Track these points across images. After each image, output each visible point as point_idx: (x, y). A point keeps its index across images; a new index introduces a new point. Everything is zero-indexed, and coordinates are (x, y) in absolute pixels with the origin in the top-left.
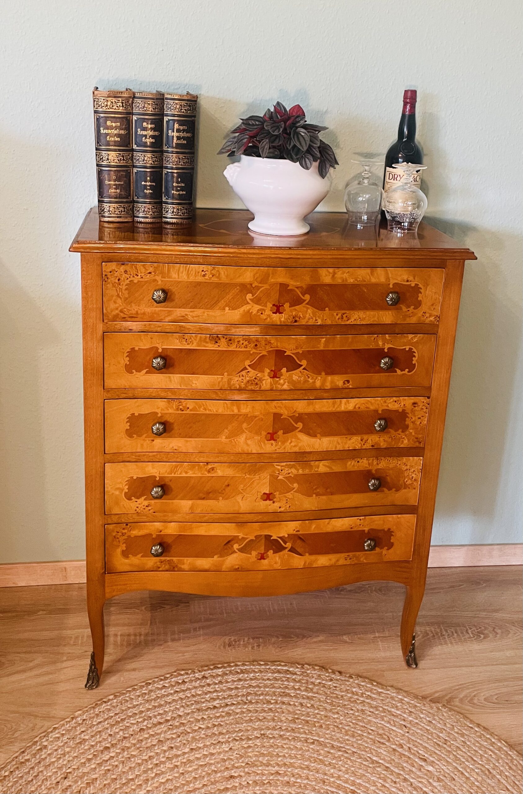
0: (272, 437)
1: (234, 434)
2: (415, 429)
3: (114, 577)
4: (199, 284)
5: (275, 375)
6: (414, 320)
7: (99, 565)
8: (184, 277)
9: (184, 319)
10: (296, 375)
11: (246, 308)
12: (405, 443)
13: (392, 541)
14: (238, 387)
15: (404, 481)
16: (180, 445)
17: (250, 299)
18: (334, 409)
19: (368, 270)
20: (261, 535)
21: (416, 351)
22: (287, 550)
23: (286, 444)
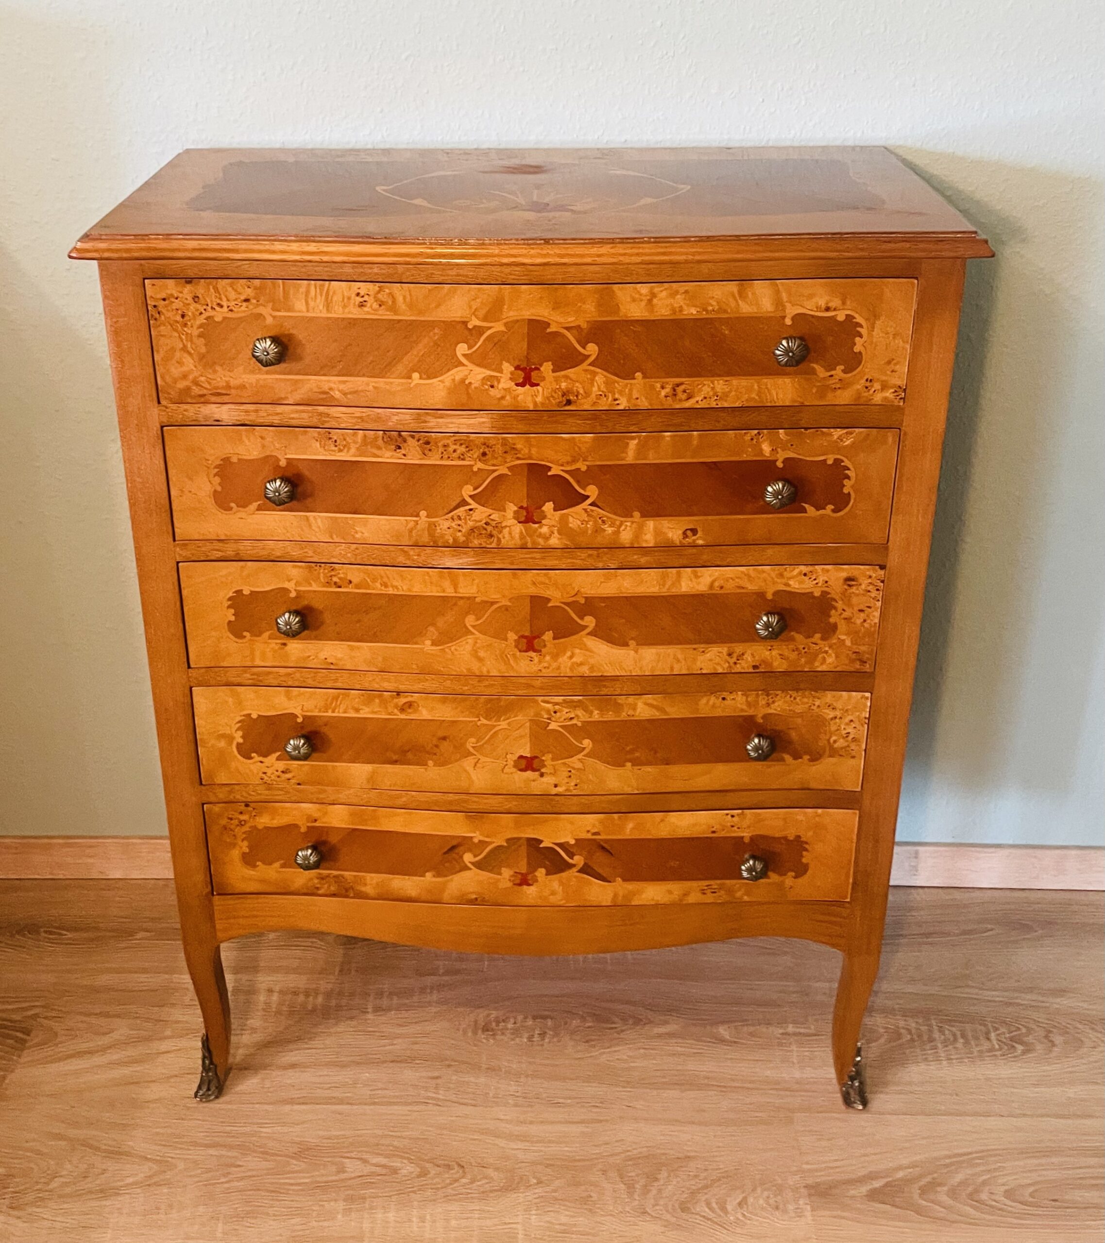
0: (530, 644)
1: (446, 638)
2: (854, 634)
3: (230, 901)
4: (353, 323)
5: (529, 516)
6: (844, 397)
7: (199, 878)
8: (319, 310)
9: (326, 400)
10: (576, 516)
11: (457, 374)
12: (829, 662)
13: (804, 860)
14: (451, 541)
15: (829, 741)
16: (339, 656)
17: (464, 355)
18: (664, 590)
19: (733, 287)
20: (519, 839)
21: (850, 466)
22: (575, 870)
23: (560, 660)
